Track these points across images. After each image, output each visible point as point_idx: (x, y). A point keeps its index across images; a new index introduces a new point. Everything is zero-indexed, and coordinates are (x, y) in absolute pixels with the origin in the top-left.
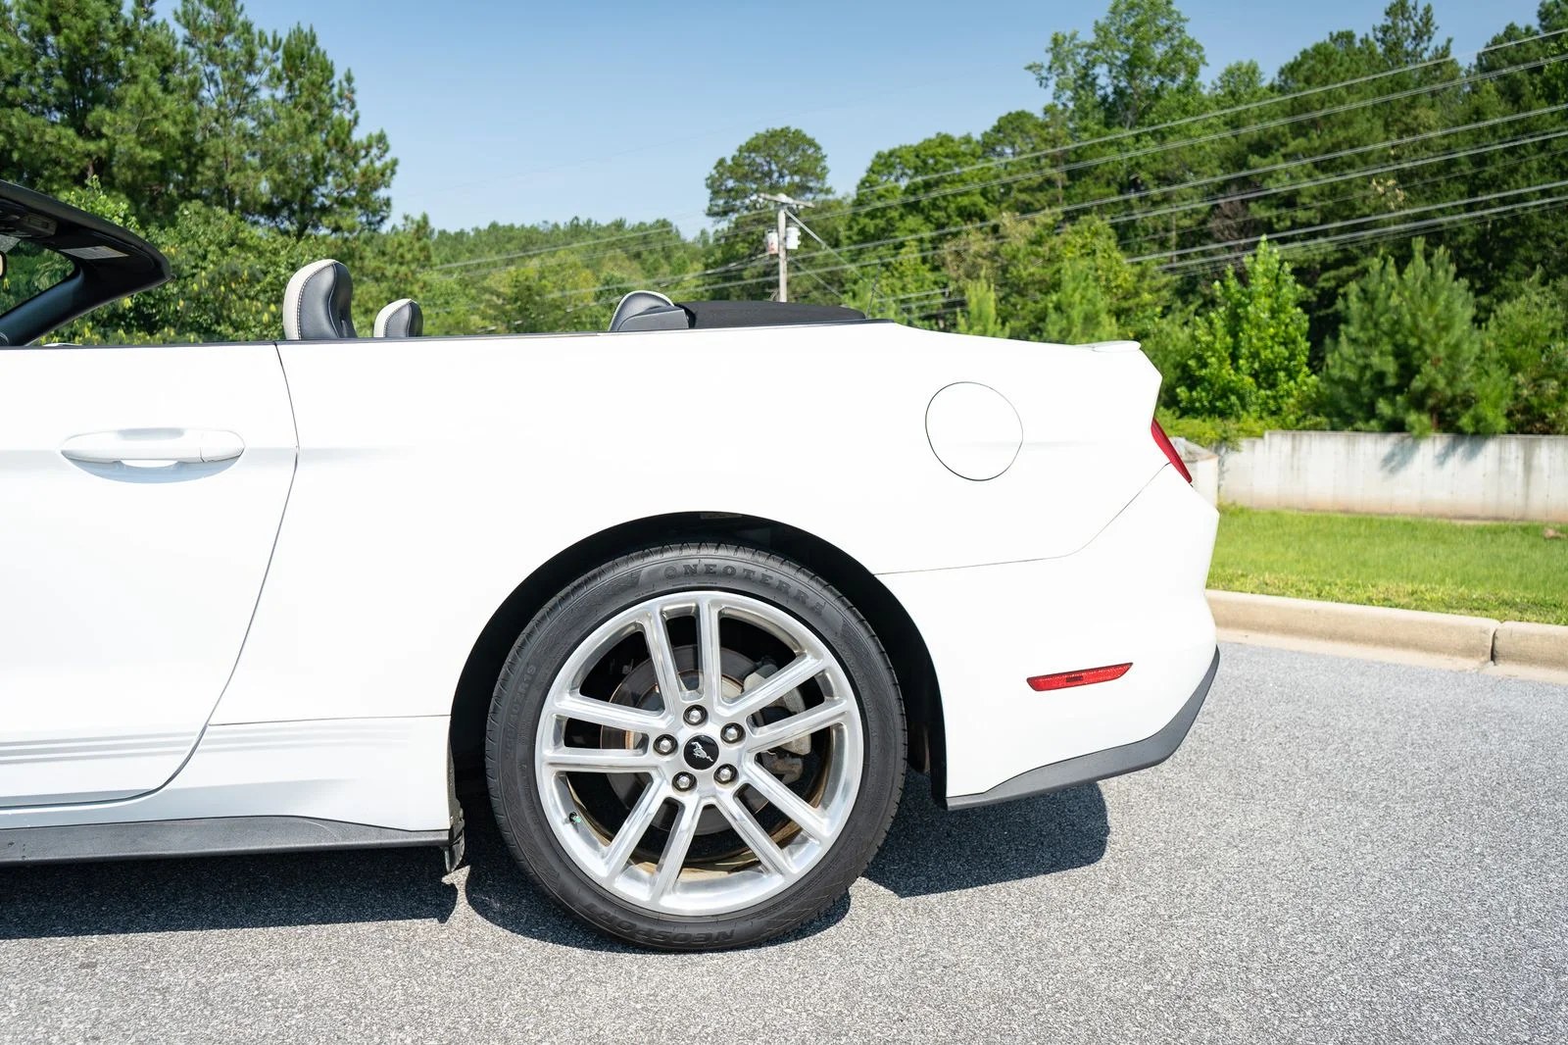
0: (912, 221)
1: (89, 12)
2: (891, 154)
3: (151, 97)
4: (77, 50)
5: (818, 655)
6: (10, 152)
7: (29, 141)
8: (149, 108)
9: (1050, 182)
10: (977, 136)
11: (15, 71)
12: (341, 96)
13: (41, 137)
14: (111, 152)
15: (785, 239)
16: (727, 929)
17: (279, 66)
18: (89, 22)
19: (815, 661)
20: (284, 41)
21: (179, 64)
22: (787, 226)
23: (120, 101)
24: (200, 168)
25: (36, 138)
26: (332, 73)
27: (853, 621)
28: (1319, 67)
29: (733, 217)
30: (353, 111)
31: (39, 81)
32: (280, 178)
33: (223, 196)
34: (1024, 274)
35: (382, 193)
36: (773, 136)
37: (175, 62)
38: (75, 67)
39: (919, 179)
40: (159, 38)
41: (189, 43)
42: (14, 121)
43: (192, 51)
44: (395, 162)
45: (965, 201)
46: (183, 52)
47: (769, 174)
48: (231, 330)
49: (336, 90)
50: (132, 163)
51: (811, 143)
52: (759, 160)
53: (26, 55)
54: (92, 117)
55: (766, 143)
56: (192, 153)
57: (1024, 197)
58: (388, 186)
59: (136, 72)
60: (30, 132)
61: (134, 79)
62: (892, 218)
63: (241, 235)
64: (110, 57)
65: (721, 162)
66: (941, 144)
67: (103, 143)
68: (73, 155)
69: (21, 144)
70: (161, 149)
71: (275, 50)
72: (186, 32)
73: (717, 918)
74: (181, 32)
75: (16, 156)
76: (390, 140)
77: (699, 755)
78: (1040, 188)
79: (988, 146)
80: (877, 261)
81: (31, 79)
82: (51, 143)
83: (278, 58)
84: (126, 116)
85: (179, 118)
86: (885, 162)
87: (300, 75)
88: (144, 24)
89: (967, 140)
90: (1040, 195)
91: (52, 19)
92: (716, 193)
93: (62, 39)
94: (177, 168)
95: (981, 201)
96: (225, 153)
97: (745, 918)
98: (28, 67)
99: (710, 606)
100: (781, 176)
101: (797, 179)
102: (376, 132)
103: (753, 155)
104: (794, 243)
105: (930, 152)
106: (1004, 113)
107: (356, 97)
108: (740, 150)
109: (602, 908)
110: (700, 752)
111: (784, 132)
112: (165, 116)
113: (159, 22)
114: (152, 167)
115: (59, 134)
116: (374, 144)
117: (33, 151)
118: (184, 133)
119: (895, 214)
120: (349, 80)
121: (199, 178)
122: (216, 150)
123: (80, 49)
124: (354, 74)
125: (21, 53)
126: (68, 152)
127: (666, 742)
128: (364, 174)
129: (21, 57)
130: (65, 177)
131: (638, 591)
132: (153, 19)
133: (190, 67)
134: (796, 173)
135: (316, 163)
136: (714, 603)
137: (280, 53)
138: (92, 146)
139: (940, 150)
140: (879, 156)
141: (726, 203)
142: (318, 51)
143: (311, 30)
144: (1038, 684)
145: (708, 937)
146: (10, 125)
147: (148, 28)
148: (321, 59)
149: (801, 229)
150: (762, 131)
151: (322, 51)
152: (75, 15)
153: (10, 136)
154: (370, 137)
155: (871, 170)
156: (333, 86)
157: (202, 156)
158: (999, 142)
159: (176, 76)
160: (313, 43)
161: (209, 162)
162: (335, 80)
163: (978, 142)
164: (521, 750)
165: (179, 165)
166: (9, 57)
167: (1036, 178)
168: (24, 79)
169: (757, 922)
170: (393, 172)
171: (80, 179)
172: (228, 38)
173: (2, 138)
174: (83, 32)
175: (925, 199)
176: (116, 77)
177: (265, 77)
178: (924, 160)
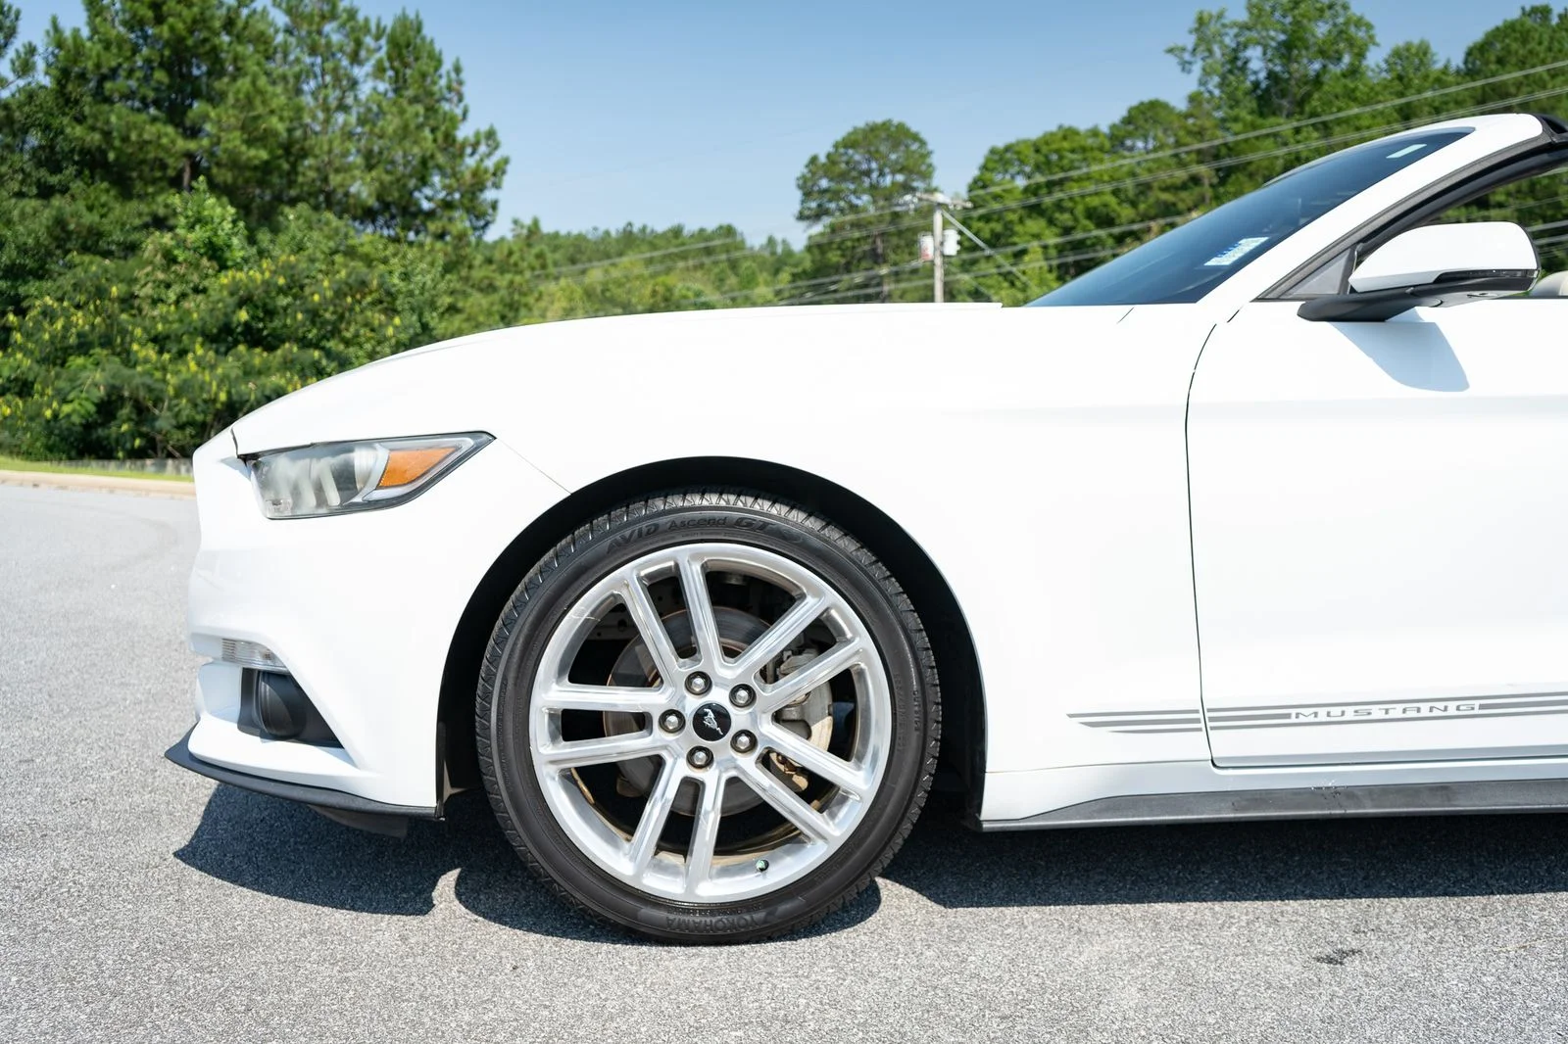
0: (1035, 225)
2: (1008, 149)
3: (261, 92)
4: (181, 40)
6: (106, 151)
7: (125, 139)
8: (258, 101)
9: (1195, 180)
10: (1104, 128)
11: (113, 64)
12: (450, 88)
13: (140, 135)
14: (212, 151)
15: (942, 244)
17: (382, 54)
18: (194, 9)
20: (389, 30)
21: (280, 55)
22: (944, 229)
23: (223, 95)
24: (301, 169)
25: (134, 136)
26: (439, 62)
28: (1514, 46)
29: (827, 220)
30: (462, 105)
31: (139, 74)
32: (387, 178)
33: (327, 199)
35: (490, 195)
36: (873, 130)
37: (275, 52)
38: (177, 58)
39: (1040, 178)
40: (261, 26)
42: (113, 119)
43: (292, 40)
44: (506, 161)
45: (1095, 202)
46: (284, 42)
47: (868, 173)
49: (443, 82)
50: (235, 163)
51: (916, 138)
52: (857, 157)
53: (127, 47)
54: (192, 113)
55: (865, 138)
56: (293, 151)
57: (1166, 197)
58: (497, 186)
59: (240, 64)
60: (129, 130)
61: (239, 72)
62: (1011, 222)
63: (350, 242)
64: (214, 47)
65: (814, 160)
66: (1065, 138)
67: (204, 142)
68: (172, 156)
69: (117, 143)
70: (266, 148)
71: (377, 38)
72: (287, 20)
74: (281, 19)
75: (111, 156)
76: (501, 136)
78: (1184, 187)
79: (1117, 140)
80: (994, 271)
81: (130, 73)
82: (150, 142)
83: (380, 48)
84: (231, 112)
85: (286, 114)
86: (1000, 159)
87: (406, 65)
88: (245, 12)
89: (1095, 133)
90: (1184, 195)
92: (807, 194)
93: (165, 28)
94: (280, 167)
95: (1112, 201)
96: (330, 151)
98: (127, 59)
100: (882, 174)
101: (900, 178)
102: (484, 128)
103: (851, 151)
104: (952, 248)
105: (1054, 146)
106: (1135, 102)
107: (464, 89)
108: (836, 146)
111: (886, 126)
113: (260, 9)
114: (256, 168)
115: (159, 131)
116: (483, 142)
117: (130, 150)
118: (290, 131)
119: (1013, 217)
120: (458, 70)
121: (300, 179)
122: (321, 148)
123: (184, 38)
124: (463, 64)
125: (121, 42)
126: (167, 150)
128: (475, 174)
129: (120, 47)
130: (161, 179)
132: (253, 5)
133: (291, 57)
134: (901, 171)
135: (424, 162)
137: (383, 41)
138: (192, 145)
139: (1066, 145)
140: (993, 151)
141: (819, 206)
142: (423, 39)
143: (417, 16)
146: (107, 122)
147: (250, 16)
148: (429, 47)
149: (960, 233)
150: (861, 124)
151: (428, 39)
152: (180, 2)
153: (107, 135)
154: (477, 134)
155: (985, 168)
156: (440, 77)
157: (304, 154)
158: (1130, 135)
159: (281, 67)
160: (419, 30)
161: (311, 161)
162: (443, 70)
163: (1105, 135)
165: (281, 165)
166: (107, 46)
167: (1181, 175)
168: (122, 73)
170: (504, 172)
171: (176, 183)
172: (328, 28)
173: (97, 137)
174: (189, 20)
175: (1048, 201)
176: (216, 70)
177: (368, 68)
178: (1046, 157)
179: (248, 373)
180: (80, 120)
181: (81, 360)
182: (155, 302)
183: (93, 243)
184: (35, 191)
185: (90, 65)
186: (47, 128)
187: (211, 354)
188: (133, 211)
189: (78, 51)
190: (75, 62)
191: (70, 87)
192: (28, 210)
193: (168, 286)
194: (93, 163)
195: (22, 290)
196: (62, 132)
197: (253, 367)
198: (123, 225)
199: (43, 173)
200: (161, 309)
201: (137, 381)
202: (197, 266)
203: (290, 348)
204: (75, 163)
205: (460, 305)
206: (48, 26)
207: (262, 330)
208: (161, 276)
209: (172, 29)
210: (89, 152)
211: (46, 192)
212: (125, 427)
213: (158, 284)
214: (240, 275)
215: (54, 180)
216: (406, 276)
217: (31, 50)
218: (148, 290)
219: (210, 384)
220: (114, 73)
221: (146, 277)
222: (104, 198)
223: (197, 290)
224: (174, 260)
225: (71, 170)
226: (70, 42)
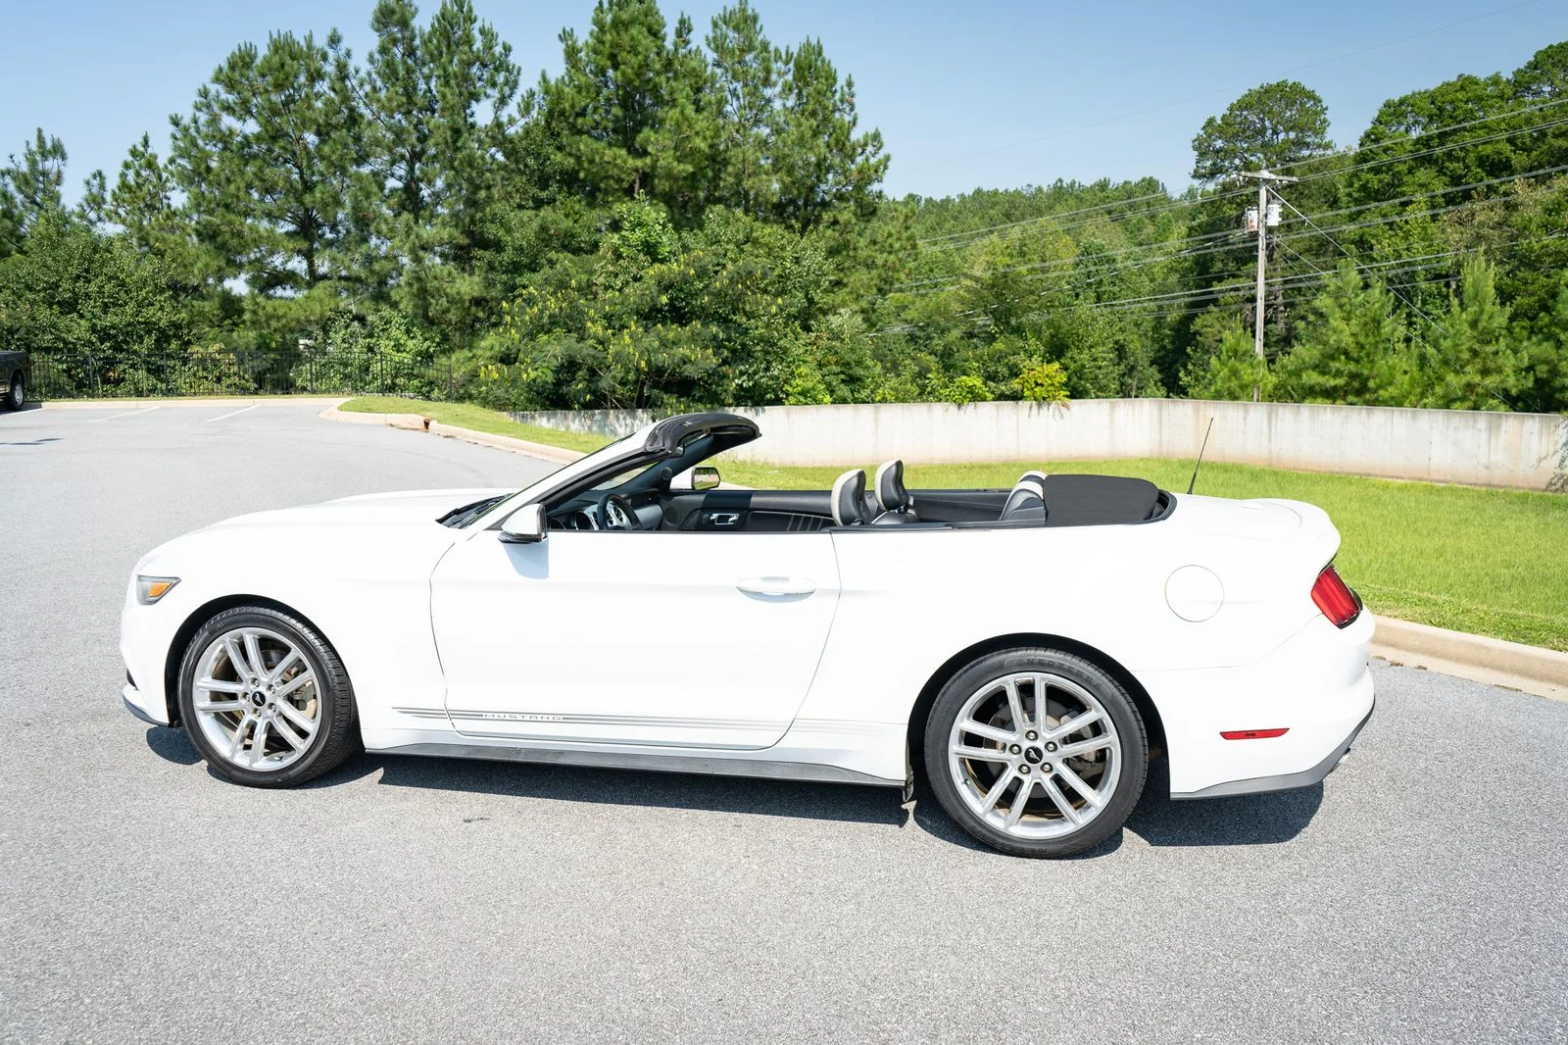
0: (1423, 175)
1: (640, 49)
2: (1402, 102)
3: (686, 119)
4: (630, 82)
5: (1097, 711)
6: (578, 172)
7: (591, 162)
8: (684, 128)
10: (1507, 74)
11: (583, 104)
12: (842, 101)
13: (601, 158)
14: (654, 167)
15: (1266, 216)
16: (1043, 848)
17: (789, 77)
18: (640, 57)
19: (1096, 713)
20: (795, 55)
21: (709, 84)
22: (1268, 202)
23: (662, 122)
24: (723, 175)
25: (597, 159)
26: (835, 79)
27: (1117, 693)
29: (1221, 178)
30: (853, 113)
31: (601, 111)
32: (788, 180)
33: (741, 198)
34: (1536, 247)
35: (875, 187)
36: (1267, 91)
37: (705, 83)
38: (628, 96)
39: (1433, 130)
40: (694, 64)
41: (718, 64)
42: (582, 147)
43: (719, 71)
44: (888, 158)
45: (1489, 149)
46: (712, 74)
47: (1262, 132)
48: (744, 319)
49: (838, 96)
50: (670, 176)
51: (1311, 96)
52: (1252, 118)
53: (592, 89)
54: (640, 138)
55: (1259, 99)
56: (716, 160)
57: (1559, 143)
58: (880, 180)
59: (675, 96)
60: (593, 154)
61: (673, 103)
62: (1399, 172)
63: (755, 235)
64: (655, 86)
65: (1211, 122)
66: (1462, 88)
67: (648, 160)
68: (625, 172)
69: (586, 165)
70: (692, 162)
71: (787, 63)
72: (715, 55)
73: (1038, 842)
74: (711, 56)
75: (582, 175)
76: (884, 138)
77: (1034, 756)
79: (1522, 84)
80: (1380, 220)
82: (609, 163)
83: (789, 71)
84: (666, 135)
85: (708, 133)
86: (1394, 112)
87: (807, 84)
88: (682, 51)
89: (1495, 81)
91: (613, 57)
92: (1202, 155)
93: (619, 73)
94: (705, 176)
95: (1507, 148)
96: (744, 161)
97: (1054, 843)
98: (593, 99)
99: (1041, 681)
100: (1275, 132)
101: (1292, 135)
102: (871, 131)
103: (1245, 113)
104: (1274, 220)
105: (1448, 98)
106: (1543, 47)
107: (855, 100)
108: (1231, 109)
109: (979, 829)
110: (1033, 754)
111: (1281, 86)
112: (697, 133)
113: (694, 48)
114: (685, 178)
115: (615, 154)
116: (870, 142)
117: (595, 170)
118: (711, 146)
119: (1403, 168)
120: (850, 85)
121: (722, 184)
122: (736, 158)
123: (632, 81)
124: (853, 79)
125: (589, 87)
126: (620, 169)
127: (1014, 748)
128: (860, 171)
129: (588, 91)
130: (618, 190)
131: (1003, 670)
132: (689, 47)
133: (718, 85)
134: (1291, 129)
135: (818, 165)
136: (1043, 679)
137: (791, 65)
138: (639, 163)
139: (1460, 95)
140: (1387, 105)
141: (1214, 164)
142: (823, 61)
143: (818, 42)
144: (1226, 735)
145: (1033, 850)
146: (579, 150)
147: (685, 56)
148: (827, 68)
149: (1283, 205)
150: (1256, 87)
151: (827, 61)
152: (629, 52)
153: (578, 159)
154: (867, 135)
155: (1378, 121)
156: (836, 91)
157: (726, 162)
158: (1535, 79)
159: (707, 96)
160: (820, 54)
161: (730, 169)
162: (838, 86)
163: (1508, 81)
164: (941, 745)
165: (706, 174)
166: (579, 92)
168: (590, 110)
169: (1060, 847)
170: (886, 168)
171: (629, 192)
172: (749, 57)
173: (572, 161)
174: (636, 66)
175: (1438, 151)
176: (659, 101)
177: (778, 89)
178: (1440, 109)
179: (665, 344)
180: (560, 148)
181: (545, 337)
182: (606, 288)
183: (569, 244)
184: (531, 204)
185: (567, 106)
186: (537, 156)
187: (640, 330)
188: (597, 217)
189: (559, 96)
190: (558, 104)
191: (554, 124)
192: (525, 219)
193: (616, 276)
194: (570, 180)
195: (518, 280)
196: (549, 159)
197: (668, 340)
198: (589, 228)
199: (535, 191)
200: (609, 294)
201: (585, 352)
202: (634, 260)
203: (697, 324)
204: (558, 182)
205: (845, 281)
206: (539, 78)
207: (685, 307)
208: (611, 268)
209: (624, 74)
210: (567, 173)
211: (539, 204)
212: (580, 385)
213: (610, 274)
214: (664, 267)
215: (544, 195)
216: (797, 261)
217: (532, 94)
218: (601, 280)
219: (634, 355)
220: (583, 113)
221: (601, 266)
222: (577, 207)
223: (636, 279)
224: (619, 256)
225: (554, 187)
226: (554, 90)
